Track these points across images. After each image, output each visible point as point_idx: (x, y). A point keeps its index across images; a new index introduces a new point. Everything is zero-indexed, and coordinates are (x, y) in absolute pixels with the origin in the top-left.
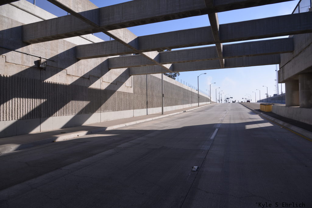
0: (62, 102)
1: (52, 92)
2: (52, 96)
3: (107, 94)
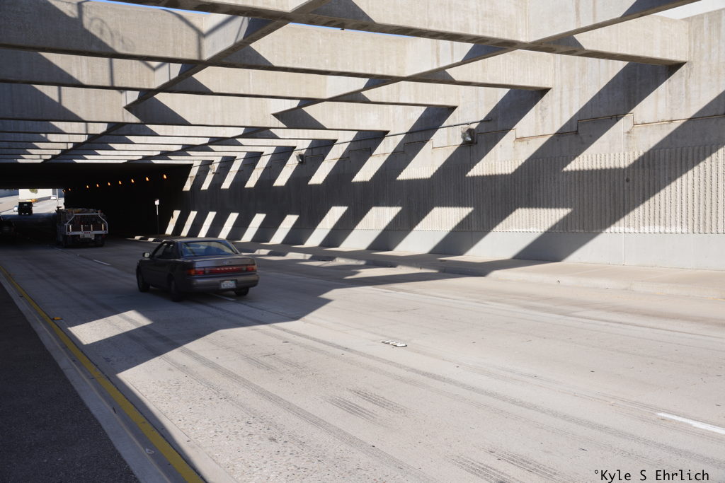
3: (654, 165)
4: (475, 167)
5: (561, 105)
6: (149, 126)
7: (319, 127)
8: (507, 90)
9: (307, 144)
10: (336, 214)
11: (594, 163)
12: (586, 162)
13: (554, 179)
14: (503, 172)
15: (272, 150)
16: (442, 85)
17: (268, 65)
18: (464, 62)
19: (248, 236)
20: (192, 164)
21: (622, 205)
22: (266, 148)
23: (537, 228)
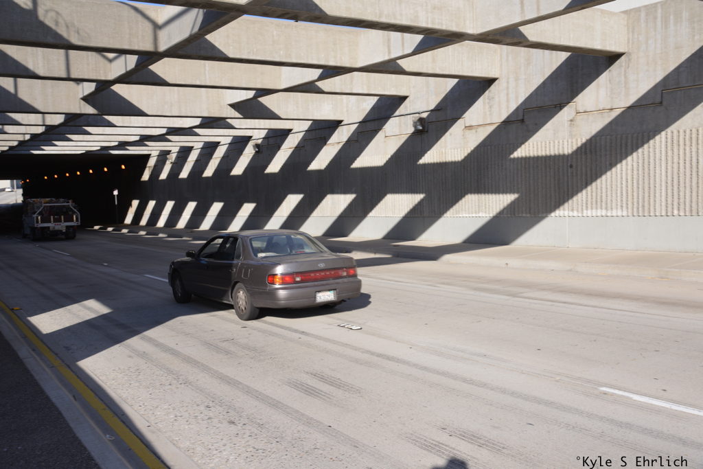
3: (596, 152)
4: (426, 155)
5: (508, 94)
6: (106, 117)
7: (275, 117)
8: (456, 80)
9: (263, 134)
10: (292, 201)
11: (539, 149)
12: (531, 148)
13: (502, 166)
14: (453, 160)
15: (229, 140)
16: (393, 76)
17: (224, 56)
18: (414, 53)
19: (206, 225)
20: (150, 155)
21: (566, 190)
22: (223, 137)
23: (486, 212)
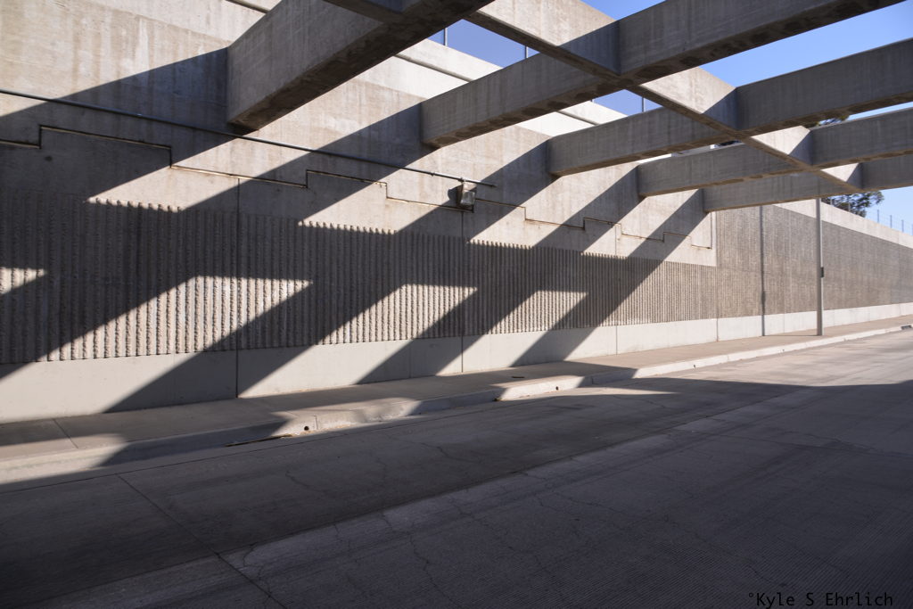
0: (514, 294)
1: (490, 270)
2: (490, 279)
